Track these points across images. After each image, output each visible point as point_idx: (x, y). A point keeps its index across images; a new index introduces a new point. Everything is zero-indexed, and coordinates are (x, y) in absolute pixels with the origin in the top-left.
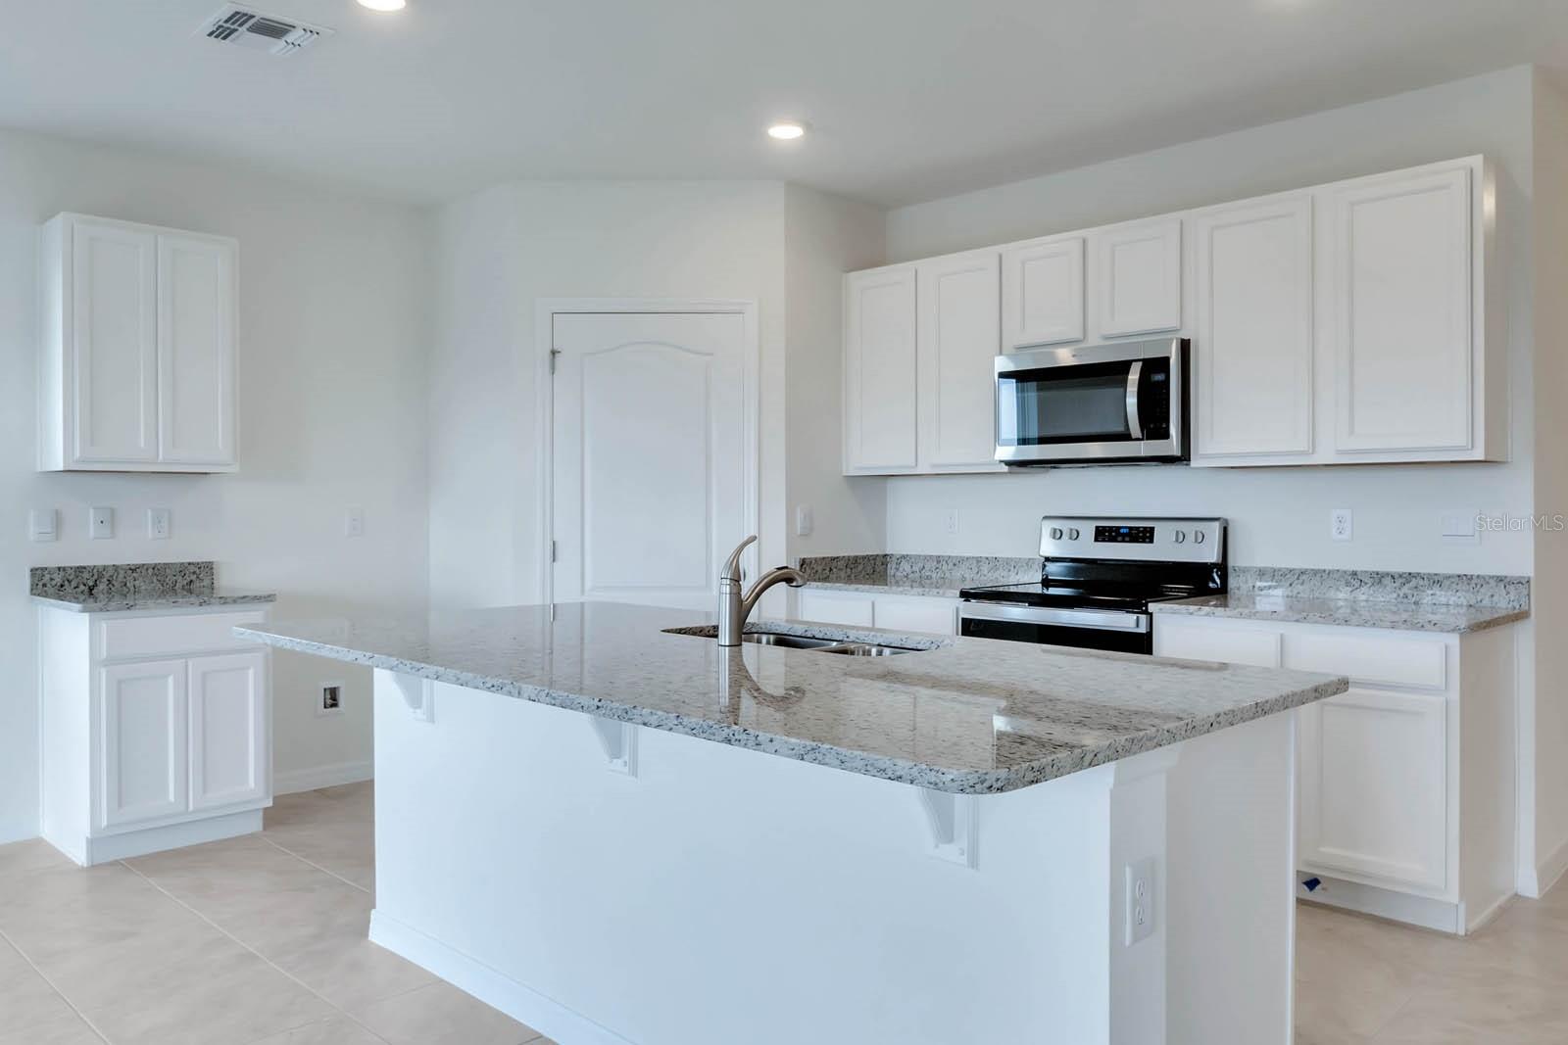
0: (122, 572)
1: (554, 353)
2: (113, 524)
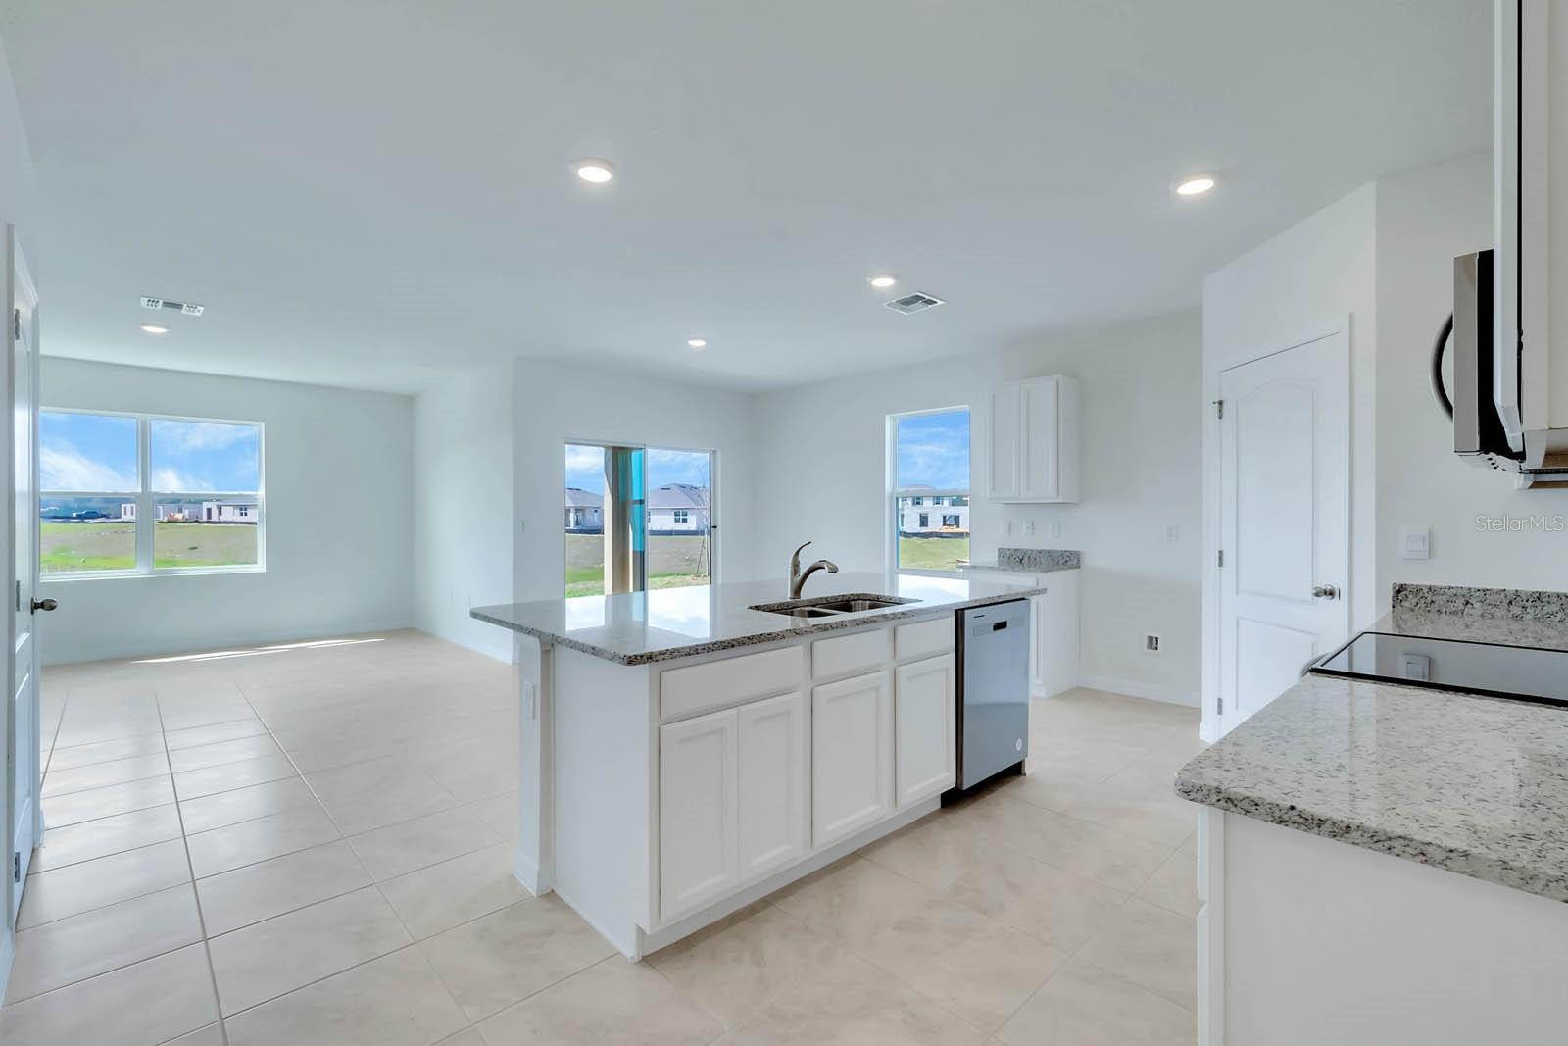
0: (1034, 553)
1: (1221, 403)
2: (1033, 529)
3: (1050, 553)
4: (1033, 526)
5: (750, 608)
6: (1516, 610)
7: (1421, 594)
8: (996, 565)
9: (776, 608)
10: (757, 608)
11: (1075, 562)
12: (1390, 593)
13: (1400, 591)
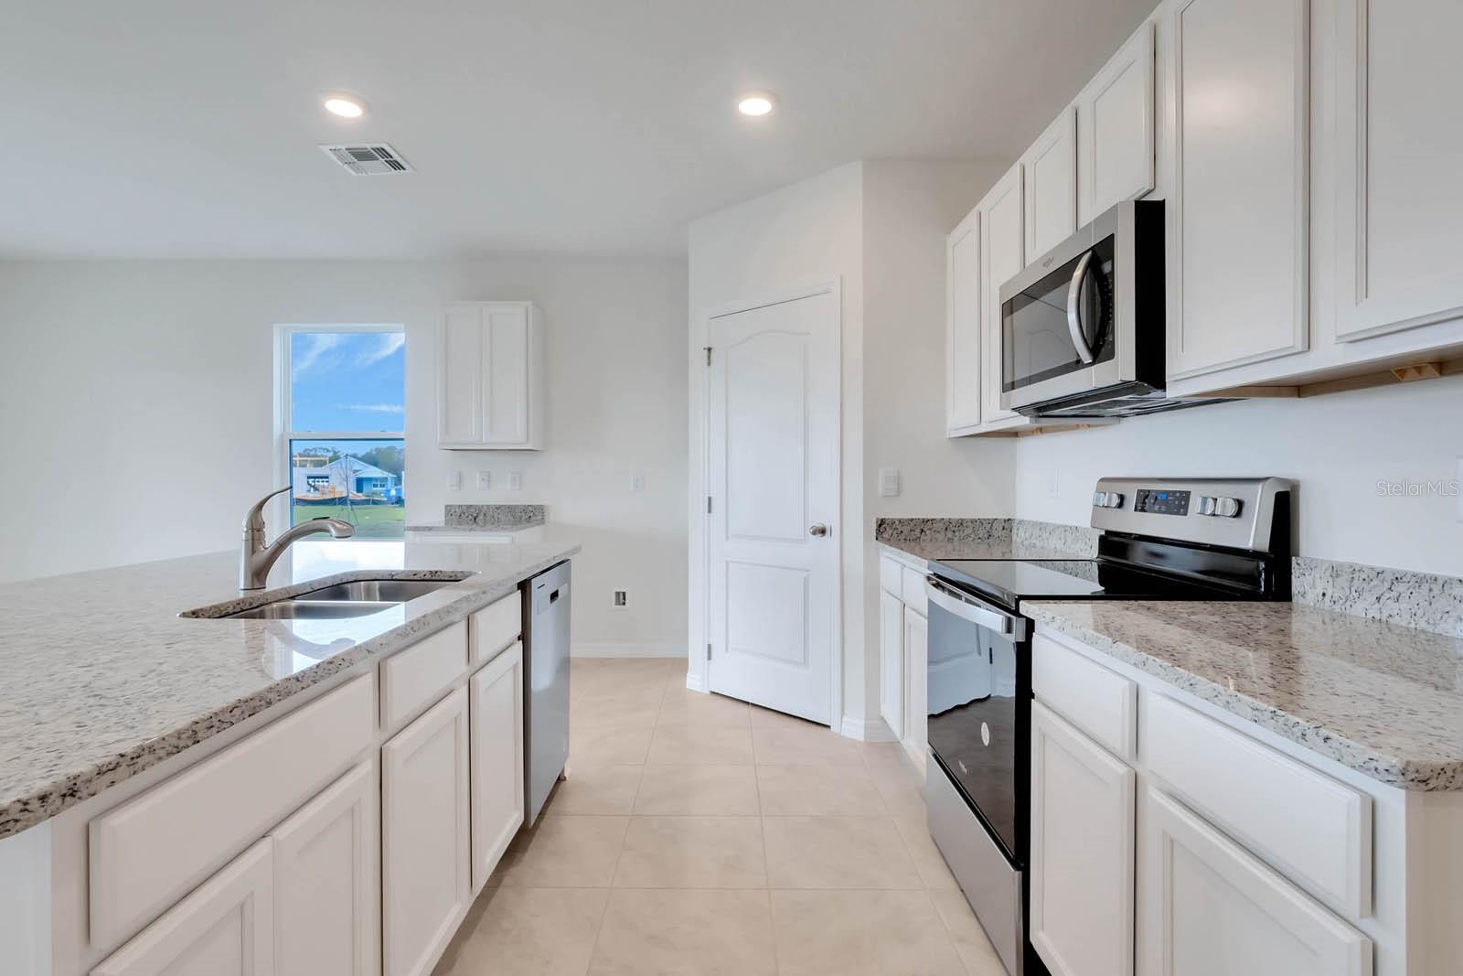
0: (491, 510)
1: (709, 350)
2: (489, 481)
3: (511, 509)
4: (488, 479)
5: (184, 615)
6: (950, 534)
7: (894, 526)
8: (442, 524)
9: (231, 610)
10: (195, 614)
11: (539, 517)
12: (874, 527)
13: (881, 523)
